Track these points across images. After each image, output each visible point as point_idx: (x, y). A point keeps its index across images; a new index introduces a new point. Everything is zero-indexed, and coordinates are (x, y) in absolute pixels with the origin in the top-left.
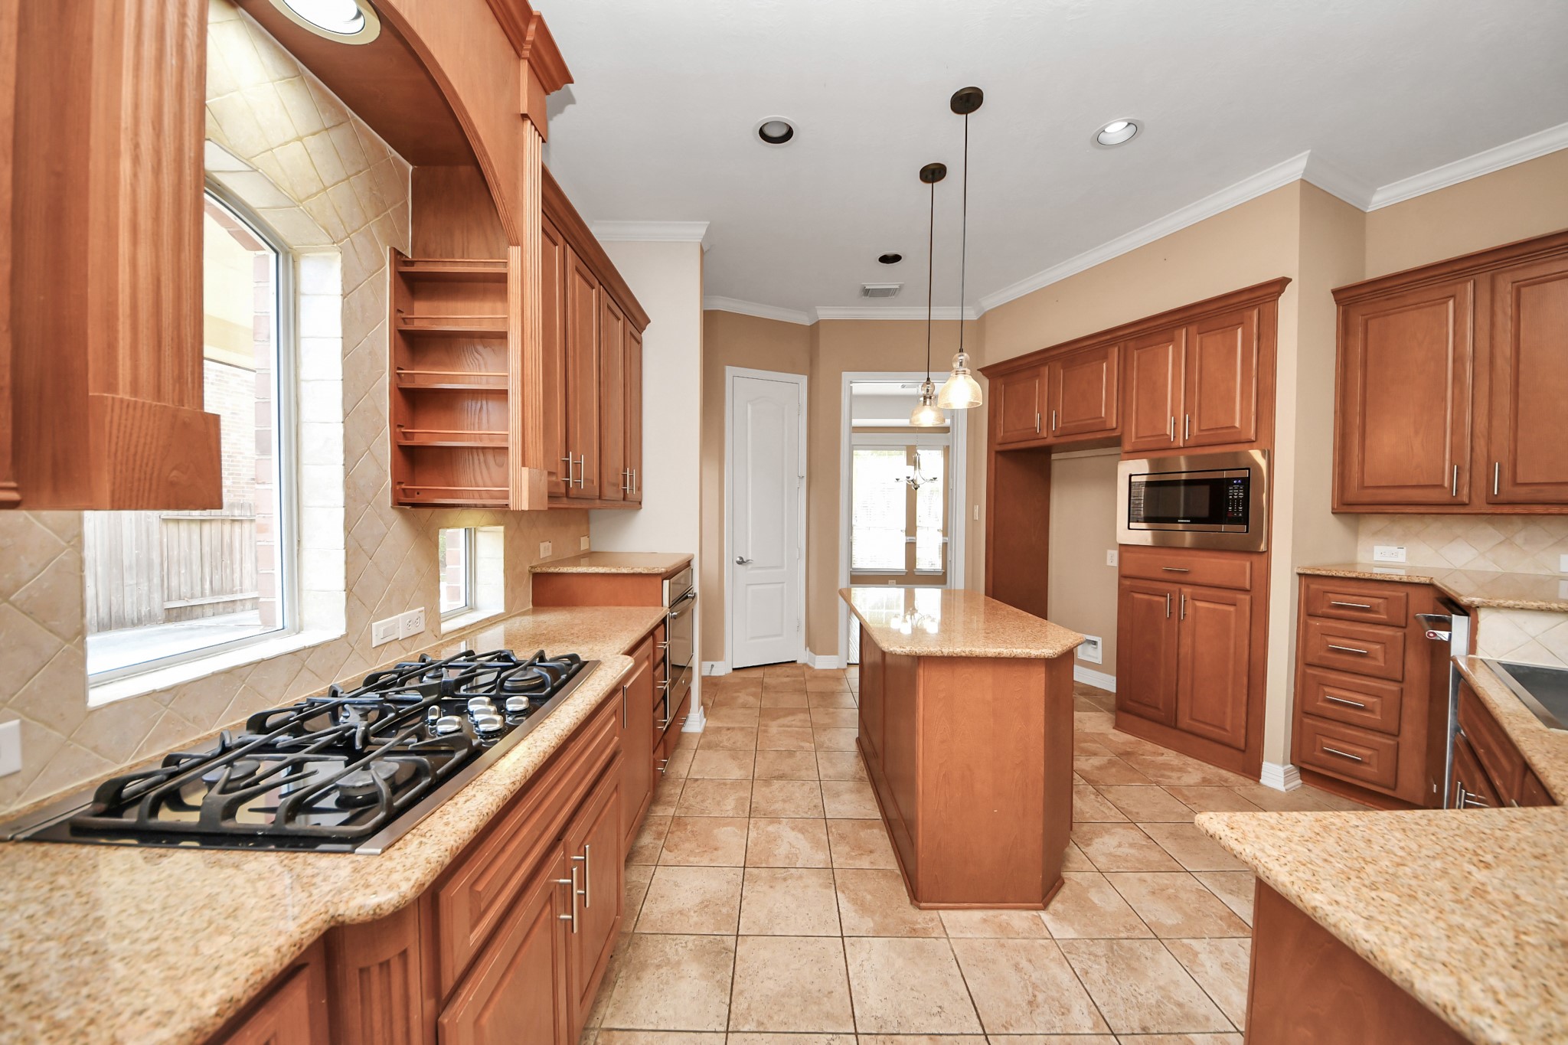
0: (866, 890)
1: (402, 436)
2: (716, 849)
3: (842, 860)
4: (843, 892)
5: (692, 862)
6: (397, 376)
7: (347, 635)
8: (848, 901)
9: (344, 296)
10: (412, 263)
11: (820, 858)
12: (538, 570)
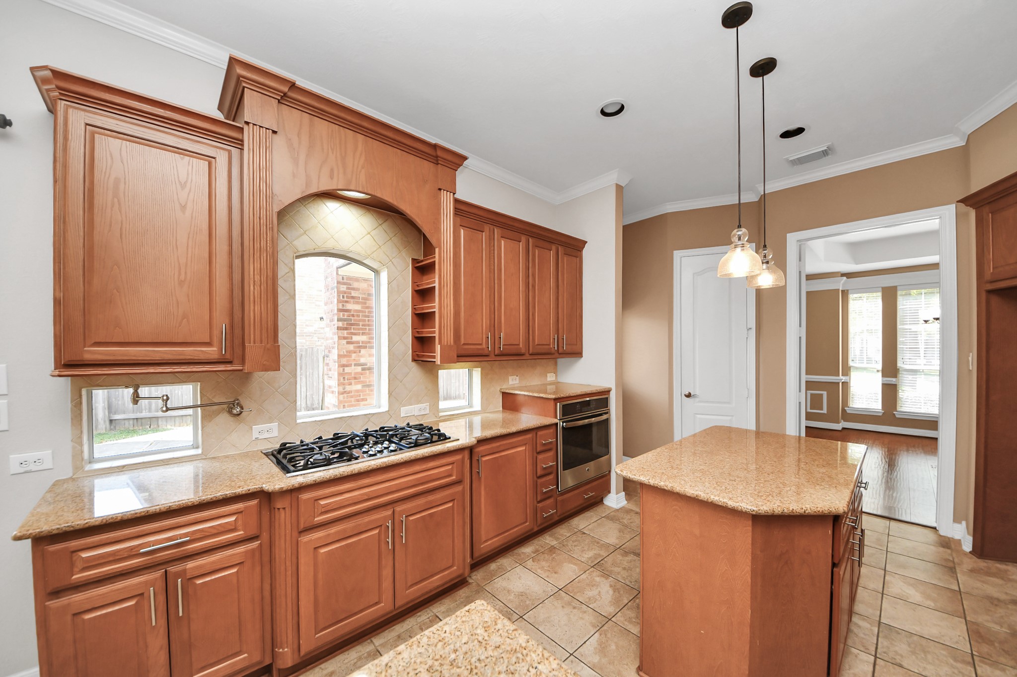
0: (616, 643)
1: (416, 332)
2: (555, 573)
3: (622, 619)
4: (601, 635)
5: (538, 572)
6: (414, 309)
7: (389, 411)
8: (597, 641)
9: (389, 284)
10: (422, 261)
11: (609, 610)
12: (506, 391)
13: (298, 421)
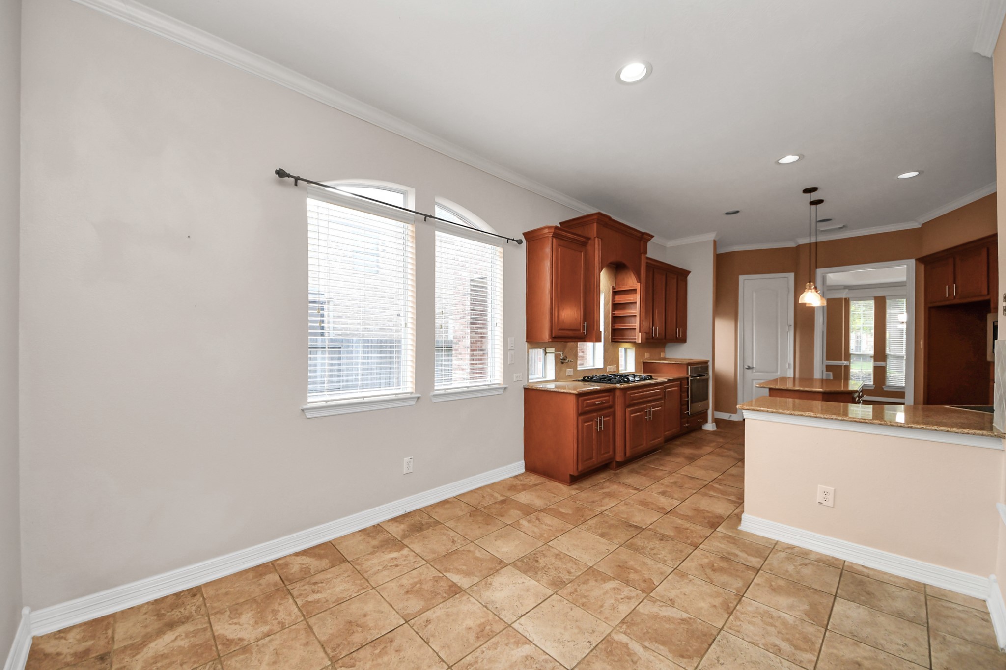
1: (613, 326)
6: (612, 314)
12: (645, 361)
13: (578, 369)
